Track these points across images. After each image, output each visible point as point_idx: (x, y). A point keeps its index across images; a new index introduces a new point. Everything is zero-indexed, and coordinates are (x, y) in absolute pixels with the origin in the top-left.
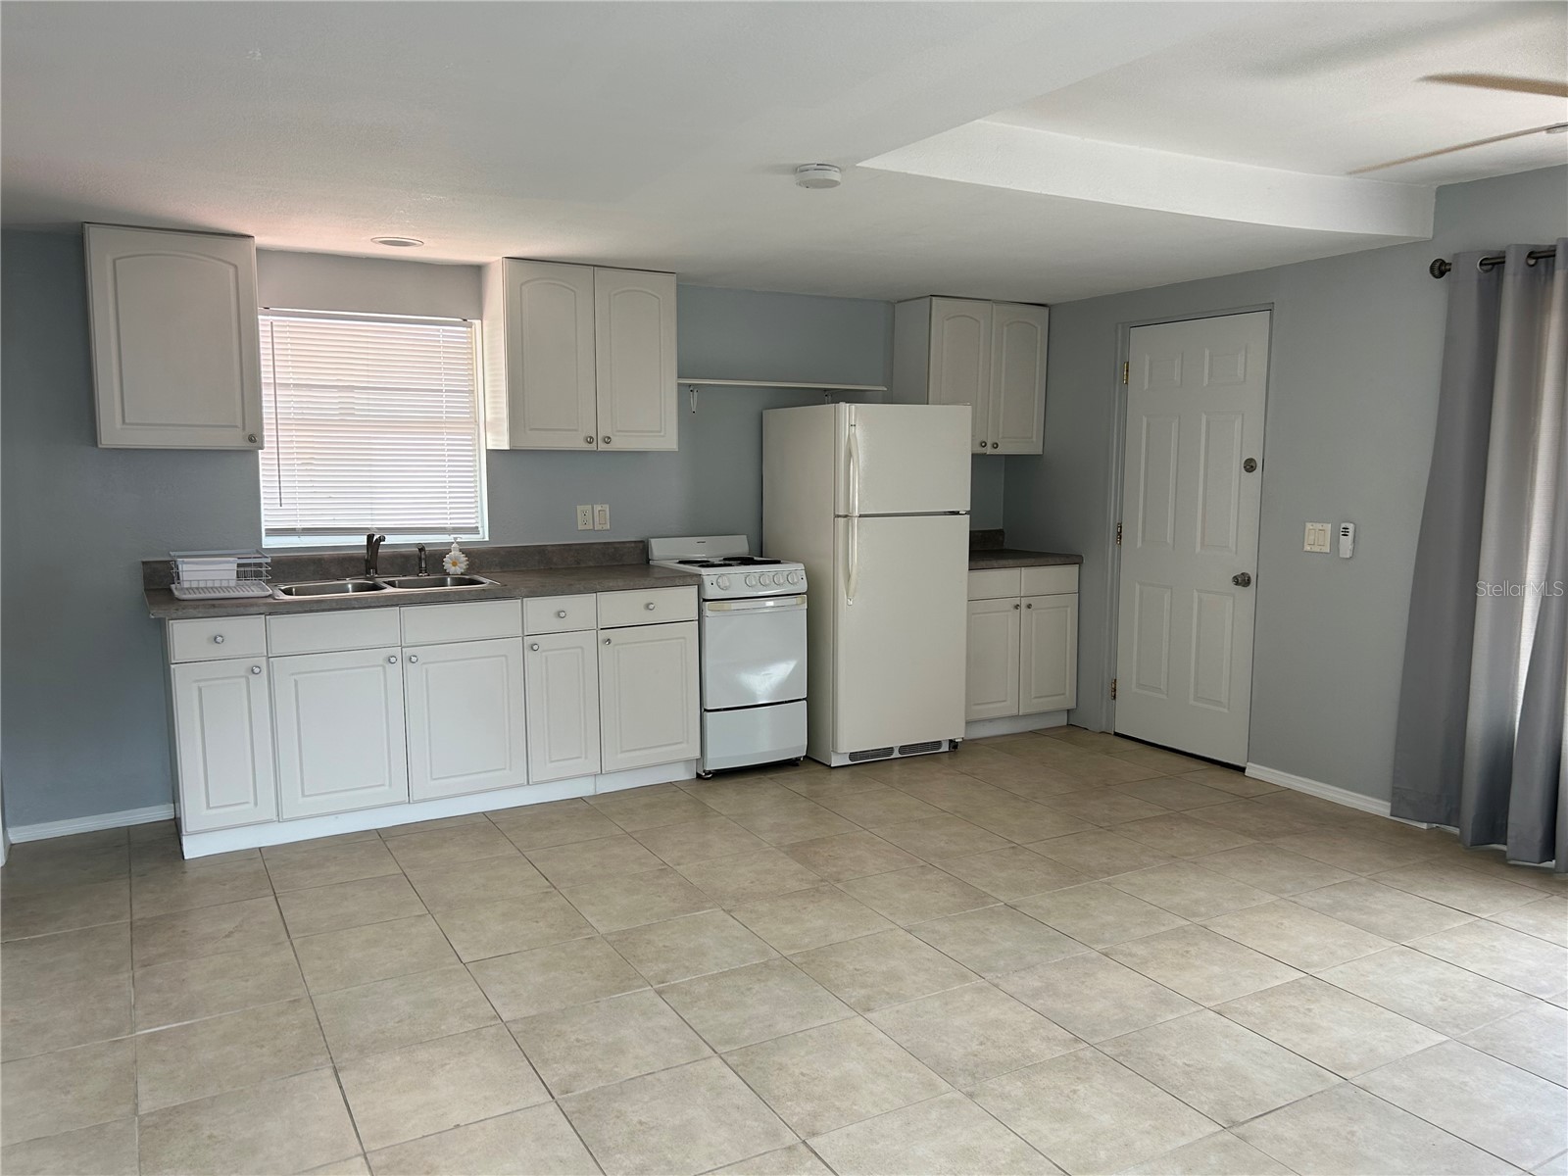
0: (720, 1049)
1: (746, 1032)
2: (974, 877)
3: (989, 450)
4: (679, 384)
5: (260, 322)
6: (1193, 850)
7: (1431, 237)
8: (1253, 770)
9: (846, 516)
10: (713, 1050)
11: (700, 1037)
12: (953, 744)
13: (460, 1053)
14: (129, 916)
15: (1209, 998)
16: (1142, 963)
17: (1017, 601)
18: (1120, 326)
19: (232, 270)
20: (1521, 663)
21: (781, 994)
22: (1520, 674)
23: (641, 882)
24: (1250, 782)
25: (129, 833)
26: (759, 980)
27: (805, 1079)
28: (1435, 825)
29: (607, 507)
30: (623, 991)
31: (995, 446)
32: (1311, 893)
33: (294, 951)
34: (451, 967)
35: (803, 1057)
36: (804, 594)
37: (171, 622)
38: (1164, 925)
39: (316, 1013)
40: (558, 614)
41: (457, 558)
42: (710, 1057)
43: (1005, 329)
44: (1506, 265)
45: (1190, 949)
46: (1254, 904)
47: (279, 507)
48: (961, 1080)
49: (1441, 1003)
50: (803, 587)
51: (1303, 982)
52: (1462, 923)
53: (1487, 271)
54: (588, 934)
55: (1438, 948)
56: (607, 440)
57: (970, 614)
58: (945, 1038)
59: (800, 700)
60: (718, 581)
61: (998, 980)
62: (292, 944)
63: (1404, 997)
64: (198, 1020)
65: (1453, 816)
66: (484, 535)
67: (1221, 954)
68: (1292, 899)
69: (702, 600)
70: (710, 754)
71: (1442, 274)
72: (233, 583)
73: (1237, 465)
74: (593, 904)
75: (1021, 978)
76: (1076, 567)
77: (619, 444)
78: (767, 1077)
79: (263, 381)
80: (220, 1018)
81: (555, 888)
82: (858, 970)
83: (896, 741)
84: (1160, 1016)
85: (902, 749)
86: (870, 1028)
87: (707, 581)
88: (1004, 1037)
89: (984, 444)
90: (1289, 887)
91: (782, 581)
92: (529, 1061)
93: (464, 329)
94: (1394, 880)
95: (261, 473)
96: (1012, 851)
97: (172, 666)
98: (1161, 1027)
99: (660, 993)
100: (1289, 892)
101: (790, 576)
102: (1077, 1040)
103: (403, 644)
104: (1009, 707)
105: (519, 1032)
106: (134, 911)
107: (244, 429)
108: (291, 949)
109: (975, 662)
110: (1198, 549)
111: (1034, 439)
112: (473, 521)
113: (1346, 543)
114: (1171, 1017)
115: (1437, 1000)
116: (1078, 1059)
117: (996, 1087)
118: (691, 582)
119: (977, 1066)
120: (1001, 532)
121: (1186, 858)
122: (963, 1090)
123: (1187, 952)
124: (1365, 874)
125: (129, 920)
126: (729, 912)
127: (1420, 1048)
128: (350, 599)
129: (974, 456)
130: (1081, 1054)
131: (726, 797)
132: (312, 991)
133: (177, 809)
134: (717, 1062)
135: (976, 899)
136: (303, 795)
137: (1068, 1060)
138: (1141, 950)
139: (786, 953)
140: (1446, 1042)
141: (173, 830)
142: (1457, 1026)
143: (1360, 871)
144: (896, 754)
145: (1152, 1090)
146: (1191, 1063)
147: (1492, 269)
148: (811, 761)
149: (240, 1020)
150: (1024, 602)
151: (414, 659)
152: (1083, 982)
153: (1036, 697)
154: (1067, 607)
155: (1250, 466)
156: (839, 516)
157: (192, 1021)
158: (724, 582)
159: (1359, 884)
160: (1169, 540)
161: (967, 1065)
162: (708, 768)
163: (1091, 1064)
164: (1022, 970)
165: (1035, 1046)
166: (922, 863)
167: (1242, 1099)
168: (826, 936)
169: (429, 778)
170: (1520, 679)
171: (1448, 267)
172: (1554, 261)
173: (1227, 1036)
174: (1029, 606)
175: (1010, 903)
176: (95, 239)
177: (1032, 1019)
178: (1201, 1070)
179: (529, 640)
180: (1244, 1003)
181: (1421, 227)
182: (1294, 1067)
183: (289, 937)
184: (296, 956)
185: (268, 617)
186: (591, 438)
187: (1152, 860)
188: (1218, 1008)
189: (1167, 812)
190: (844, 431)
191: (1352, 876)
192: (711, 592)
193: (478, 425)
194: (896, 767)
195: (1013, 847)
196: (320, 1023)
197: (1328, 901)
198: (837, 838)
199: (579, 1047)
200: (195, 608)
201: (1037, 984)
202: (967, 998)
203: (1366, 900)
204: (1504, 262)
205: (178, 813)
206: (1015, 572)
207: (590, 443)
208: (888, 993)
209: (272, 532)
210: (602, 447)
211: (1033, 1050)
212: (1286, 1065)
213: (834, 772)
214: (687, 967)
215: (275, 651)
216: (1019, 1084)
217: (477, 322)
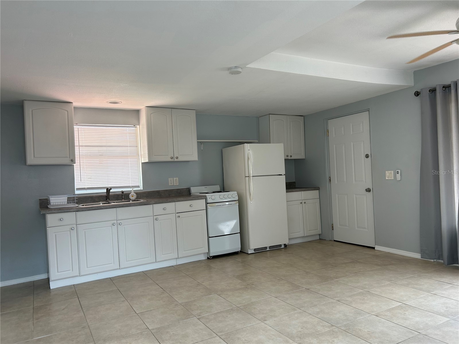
0: (219, 334)
1: (227, 329)
2: (295, 281)
3: (289, 158)
4: (198, 142)
5: (75, 128)
6: (362, 271)
7: (413, 85)
8: (377, 248)
9: (248, 177)
10: (217, 334)
11: (212, 331)
12: (285, 245)
13: (136, 340)
14: (33, 305)
15: (372, 312)
16: (350, 303)
17: (301, 201)
18: (325, 120)
19: (66, 112)
20: (456, 206)
21: (237, 317)
22: (456, 210)
23: (192, 288)
24: (377, 251)
25: (34, 283)
26: (230, 314)
27: (246, 341)
28: (435, 260)
29: (177, 179)
30: (188, 319)
31: (291, 156)
32: (400, 281)
33: (84, 313)
34: (133, 315)
35: (245, 335)
36: (237, 200)
37: (47, 215)
38: (356, 292)
39: (90, 330)
40: (164, 209)
41: (133, 195)
42: (215, 337)
43: (291, 123)
44: (437, 90)
45: (365, 298)
46: (383, 284)
47: (80, 181)
48: (296, 339)
49: (446, 309)
50: (237, 198)
51: (402, 306)
52: (448, 287)
53: (432, 93)
54: (175, 303)
55: (442, 294)
56: (177, 158)
57: (288, 205)
58: (290, 327)
59: (238, 233)
60: (211, 198)
61: (305, 310)
62: (83, 311)
63: (434, 308)
64: (53, 334)
65: (440, 257)
66: (141, 188)
67: (375, 299)
68: (394, 282)
69: (207, 203)
70: (211, 251)
71: (418, 95)
72: (66, 203)
73: (363, 156)
74: (177, 295)
75: (313, 309)
76: (318, 191)
77: (181, 159)
78: (234, 342)
79: (75, 145)
80: (60, 333)
81: (165, 291)
82: (261, 309)
83: (268, 245)
84: (358, 318)
85: (270, 247)
86: (266, 325)
87: (208, 197)
88: (309, 326)
89: (288, 156)
90: (393, 279)
91: (230, 197)
92: (158, 341)
93: (134, 128)
94: (425, 276)
95: (75, 172)
96: (306, 274)
97: (47, 228)
98: (359, 321)
99: (199, 319)
100: (393, 281)
101: (233, 195)
102: (332, 326)
103: (117, 220)
104: (301, 234)
105: (155, 332)
106: (34, 304)
107: (70, 157)
108: (83, 312)
109: (290, 220)
110: (354, 182)
111: (302, 154)
112: (138, 184)
113: (398, 176)
114: (361, 318)
115: (445, 308)
116: (333, 331)
117: (308, 341)
118: (203, 198)
119: (301, 335)
120: (294, 182)
121: (360, 273)
122: (298, 342)
123: (364, 299)
124: (416, 274)
125: (33, 307)
126: (219, 295)
127: (441, 322)
128: (101, 206)
129: (285, 160)
130: (334, 330)
131: (217, 263)
132: (89, 324)
133: (49, 275)
134: (218, 338)
135: (296, 287)
136: (87, 267)
137: (330, 332)
138: (349, 299)
139: (238, 306)
140: (450, 320)
141: (47, 281)
142: (452, 315)
143: (415, 274)
144: (268, 249)
145: (358, 339)
146: (370, 331)
147: (433, 92)
148: (242, 252)
149: (66, 333)
150: (303, 201)
151: (120, 224)
152: (332, 309)
153: (309, 231)
154: (316, 203)
155: (367, 156)
156: (246, 177)
157: (51, 335)
158: (213, 197)
159: (415, 277)
160: (345, 180)
161: (298, 335)
162: (211, 255)
163: (338, 333)
164: (313, 306)
165: (319, 328)
166: (279, 279)
167: (387, 340)
168: (250, 300)
169: (126, 261)
170: (456, 212)
171: (419, 93)
172: (451, 88)
173: (380, 323)
174: (305, 203)
175: (307, 288)
176: (27, 105)
177: (317, 320)
178: (373, 332)
179: (155, 217)
180: (384, 312)
181: (410, 83)
182: (402, 330)
183: (82, 309)
184: (84, 314)
185: (76, 212)
186: (172, 157)
187: (350, 274)
188: (376, 314)
189: (352, 261)
190: (247, 152)
191: (413, 275)
192: (209, 201)
193: (139, 156)
194: (268, 253)
195: (306, 273)
196: (91, 333)
197: (406, 283)
198: (252, 273)
199: (174, 336)
200: (54, 210)
201: (318, 310)
202: (296, 315)
203: (418, 282)
204: (436, 90)
205: (49, 276)
206: (300, 192)
207: (172, 159)
208: (271, 315)
209: (78, 189)
210: (176, 160)
211: (319, 330)
212: (400, 330)
213: (249, 255)
214: (207, 311)
215: (79, 223)
216: (315, 339)
217: (138, 126)
